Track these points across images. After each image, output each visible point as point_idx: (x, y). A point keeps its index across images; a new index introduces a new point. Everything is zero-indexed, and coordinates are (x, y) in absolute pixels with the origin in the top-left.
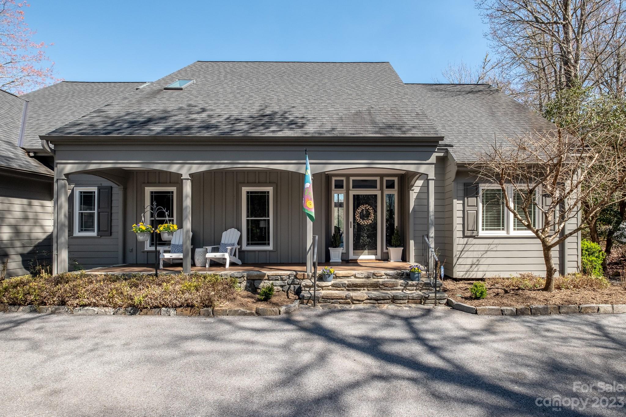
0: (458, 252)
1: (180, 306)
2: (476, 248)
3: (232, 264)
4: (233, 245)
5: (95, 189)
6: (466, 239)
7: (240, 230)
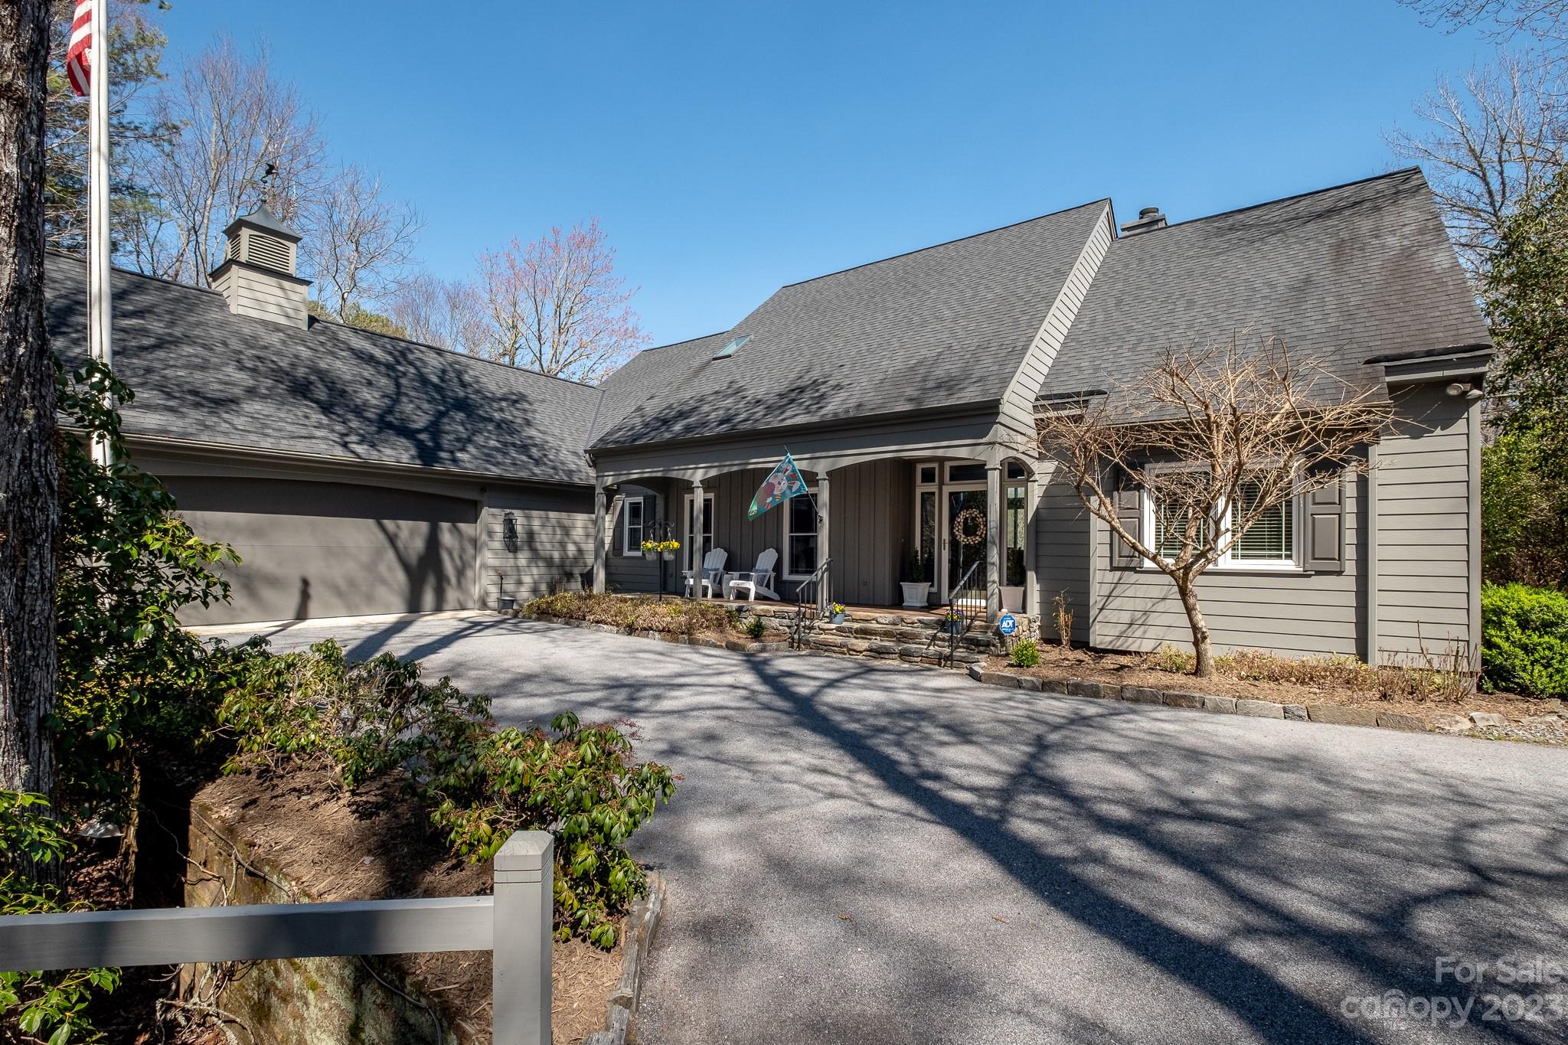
0: (1099, 598)
1: (663, 631)
2: (1141, 591)
3: (760, 598)
4: (766, 571)
5: (640, 499)
6: (1118, 574)
7: (779, 551)
